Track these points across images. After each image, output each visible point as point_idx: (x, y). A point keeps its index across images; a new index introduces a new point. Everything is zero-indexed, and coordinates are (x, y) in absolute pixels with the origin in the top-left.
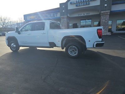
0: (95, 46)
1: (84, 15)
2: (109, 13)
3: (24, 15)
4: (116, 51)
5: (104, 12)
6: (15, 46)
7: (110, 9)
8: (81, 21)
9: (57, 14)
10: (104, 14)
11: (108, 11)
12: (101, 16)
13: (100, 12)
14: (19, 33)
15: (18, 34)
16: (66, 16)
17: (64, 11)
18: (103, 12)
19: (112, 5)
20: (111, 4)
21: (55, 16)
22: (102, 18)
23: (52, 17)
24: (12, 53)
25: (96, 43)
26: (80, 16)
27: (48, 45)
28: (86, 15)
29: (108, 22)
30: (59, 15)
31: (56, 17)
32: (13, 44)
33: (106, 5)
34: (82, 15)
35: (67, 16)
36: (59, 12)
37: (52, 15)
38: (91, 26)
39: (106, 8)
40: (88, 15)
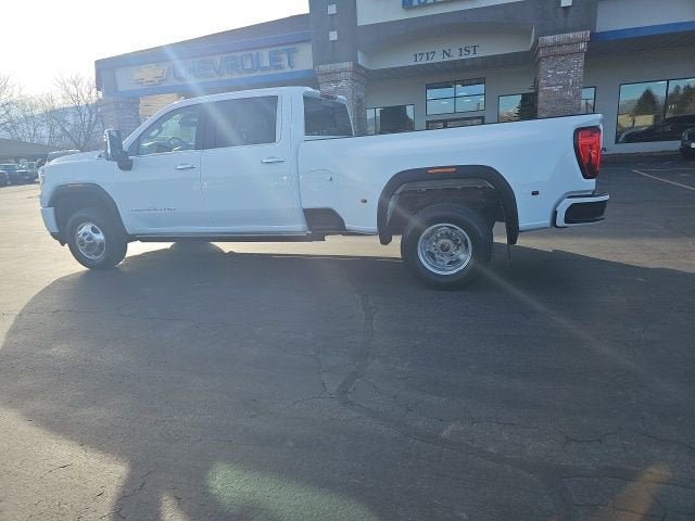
0: (560, 221)
1: (447, 59)
2: (582, 46)
3: (97, 62)
4: (648, 243)
5: (558, 38)
6: (100, 237)
7: (589, 24)
8: (431, 93)
9: (295, 51)
10: (557, 50)
11: (580, 35)
12: (543, 65)
13: (536, 41)
14: (126, 165)
15: (121, 168)
16: (348, 65)
17: (333, 36)
18: (549, 39)
21: (285, 63)
22: (547, 71)
23: (265, 69)
24: (85, 275)
25: (568, 203)
26: (424, 61)
27: (299, 226)
28: (456, 57)
29: (578, 95)
30: (304, 59)
31: (287, 70)
32: (87, 228)
34: (438, 58)
35: (356, 65)
36: (308, 41)
37: (266, 62)
38: (482, 118)
39: (566, 15)
40: (471, 56)
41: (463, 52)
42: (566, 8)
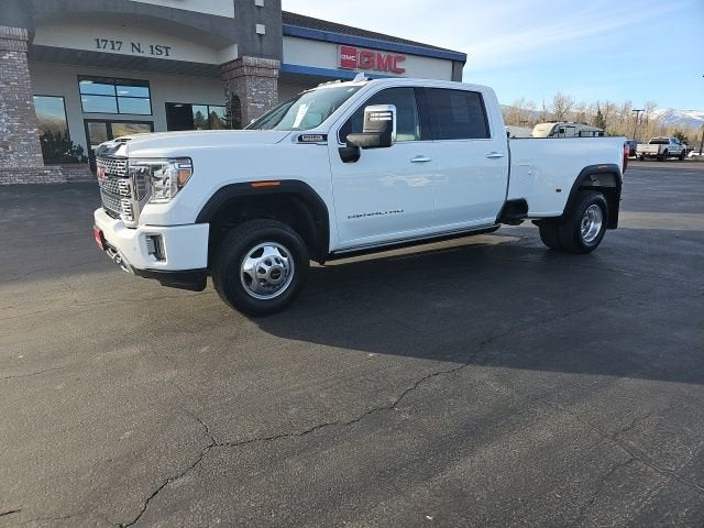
1: (137, 54)
2: (276, 72)
5: (258, 60)
10: (257, 71)
11: (273, 62)
12: (249, 83)
18: (251, 60)
19: (285, 35)
20: (281, 30)
22: (252, 89)
26: (108, 50)
28: (147, 54)
33: (260, 29)
34: (126, 50)
38: (151, 123)
39: (261, 42)
40: (163, 56)
41: (155, 51)
42: (260, 35)
